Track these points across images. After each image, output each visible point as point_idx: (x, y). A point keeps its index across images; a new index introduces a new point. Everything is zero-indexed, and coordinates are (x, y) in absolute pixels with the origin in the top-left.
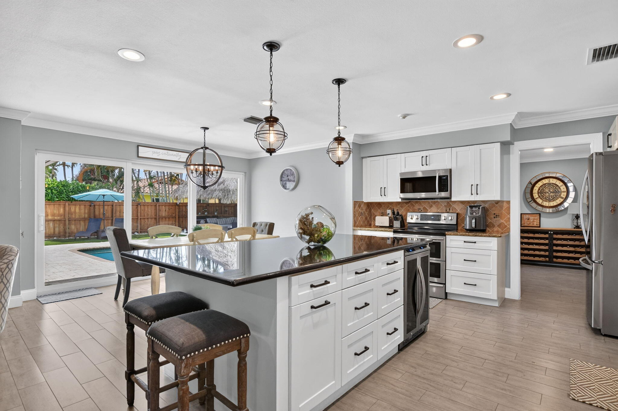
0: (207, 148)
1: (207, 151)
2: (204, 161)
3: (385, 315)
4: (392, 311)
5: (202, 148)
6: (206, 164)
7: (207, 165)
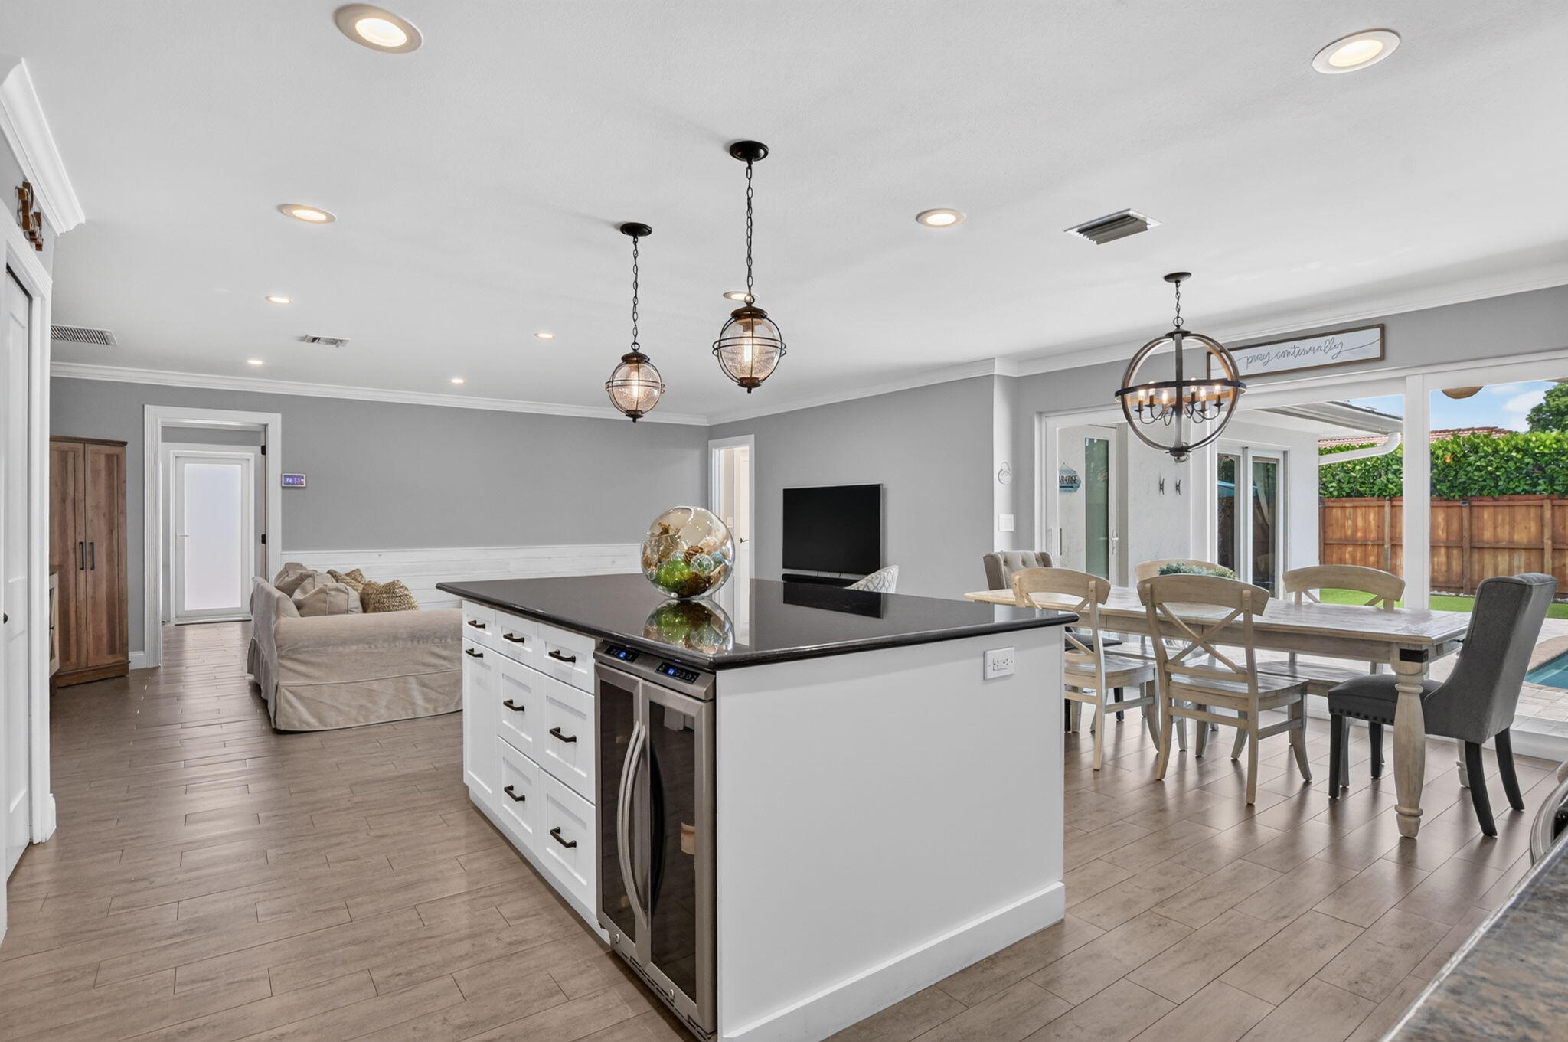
0: (1186, 334)
1: (1188, 343)
2: (1179, 373)
3: (547, 772)
4: (553, 776)
5: (1171, 335)
6: (1185, 379)
7: (1189, 383)
